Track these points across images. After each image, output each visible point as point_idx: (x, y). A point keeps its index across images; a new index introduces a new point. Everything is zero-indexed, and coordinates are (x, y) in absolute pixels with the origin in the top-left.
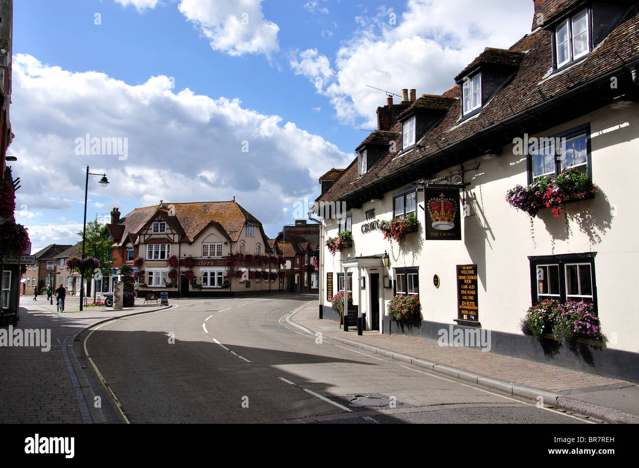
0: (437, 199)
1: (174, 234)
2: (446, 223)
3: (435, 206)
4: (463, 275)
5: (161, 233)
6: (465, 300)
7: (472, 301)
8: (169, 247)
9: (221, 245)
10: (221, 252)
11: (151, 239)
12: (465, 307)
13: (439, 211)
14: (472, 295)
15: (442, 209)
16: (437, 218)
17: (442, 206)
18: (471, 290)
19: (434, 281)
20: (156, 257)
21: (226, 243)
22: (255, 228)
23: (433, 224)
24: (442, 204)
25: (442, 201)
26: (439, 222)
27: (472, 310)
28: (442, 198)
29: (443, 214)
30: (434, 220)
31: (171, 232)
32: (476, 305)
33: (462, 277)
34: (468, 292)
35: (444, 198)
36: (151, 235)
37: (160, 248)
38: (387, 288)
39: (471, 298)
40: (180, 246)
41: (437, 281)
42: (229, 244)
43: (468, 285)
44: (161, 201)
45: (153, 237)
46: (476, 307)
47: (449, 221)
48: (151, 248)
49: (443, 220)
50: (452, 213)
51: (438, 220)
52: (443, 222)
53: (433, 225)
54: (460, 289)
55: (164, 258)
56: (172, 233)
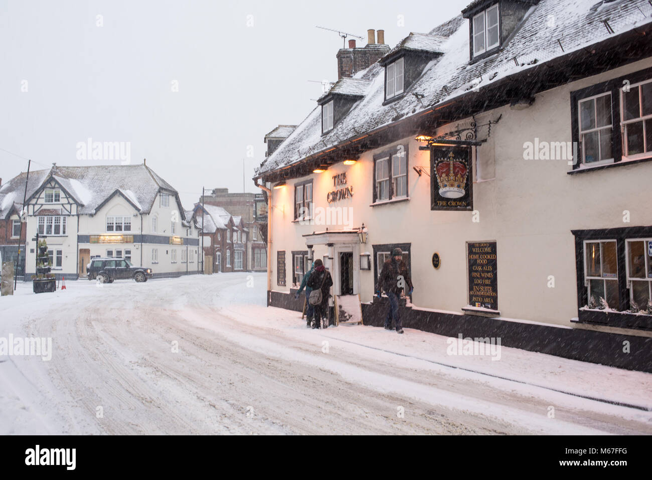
0: (446, 159)
1: (71, 204)
2: (456, 189)
3: (443, 168)
4: (475, 253)
5: (56, 203)
6: (477, 285)
7: (487, 285)
8: (64, 220)
9: (130, 218)
10: (130, 226)
11: (42, 210)
12: (478, 293)
13: (447, 175)
14: (488, 278)
15: (452, 172)
16: (445, 183)
17: (452, 169)
18: (488, 272)
19: (433, 261)
20: (49, 232)
21: (136, 216)
22: (170, 197)
23: (441, 191)
24: (452, 166)
25: (452, 162)
26: (447, 189)
27: (488, 297)
28: (451, 158)
29: (452, 178)
30: (441, 185)
31: (67, 202)
32: (495, 290)
33: (474, 256)
34: (483, 275)
35: (454, 158)
36: (42, 205)
37: (53, 221)
38: (363, 269)
39: (488, 282)
40: (78, 218)
41: (438, 261)
42: (139, 216)
43: (482, 265)
44: (55, 164)
45: (44, 207)
46: (494, 293)
47: (459, 186)
48: (41, 221)
49: (452, 185)
50: (462, 176)
51: (446, 186)
52: (452, 189)
53: (440, 193)
54: (471, 271)
55: (59, 233)
56: (69, 203)
